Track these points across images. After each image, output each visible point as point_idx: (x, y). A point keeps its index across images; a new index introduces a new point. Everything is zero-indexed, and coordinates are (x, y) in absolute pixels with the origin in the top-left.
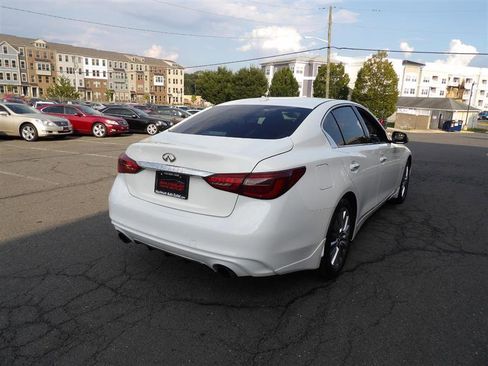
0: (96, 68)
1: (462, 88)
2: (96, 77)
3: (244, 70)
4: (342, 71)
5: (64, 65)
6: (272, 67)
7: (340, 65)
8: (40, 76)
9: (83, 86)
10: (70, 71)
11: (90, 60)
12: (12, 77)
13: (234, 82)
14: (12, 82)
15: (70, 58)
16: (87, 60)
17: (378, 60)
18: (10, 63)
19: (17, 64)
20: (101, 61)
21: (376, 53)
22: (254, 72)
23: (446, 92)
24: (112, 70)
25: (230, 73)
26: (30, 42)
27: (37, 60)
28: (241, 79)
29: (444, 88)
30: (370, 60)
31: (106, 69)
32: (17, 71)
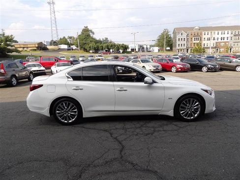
0: (223, 36)
2: (223, 41)
5: (206, 37)
8: (194, 43)
9: (215, 46)
10: (209, 39)
11: (220, 32)
12: (183, 45)
14: (183, 47)
15: (210, 33)
16: (218, 32)
18: (183, 40)
19: (186, 40)
20: (226, 32)
24: (232, 35)
26: (192, 29)
27: (194, 36)
31: (229, 36)
32: (185, 42)
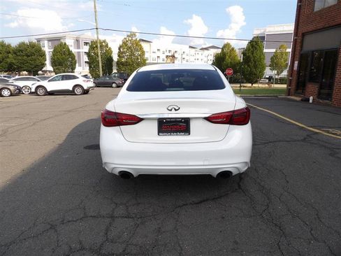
1: (173, 56)
3: (23, 43)
4: (107, 45)
6: (46, 42)
7: (104, 41)
13: (15, 53)
17: (130, 39)
21: (129, 34)
22: (32, 45)
23: (166, 59)
25: (9, 46)
28: (22, 51)
29: (164, 56)
30: (125, 39)
